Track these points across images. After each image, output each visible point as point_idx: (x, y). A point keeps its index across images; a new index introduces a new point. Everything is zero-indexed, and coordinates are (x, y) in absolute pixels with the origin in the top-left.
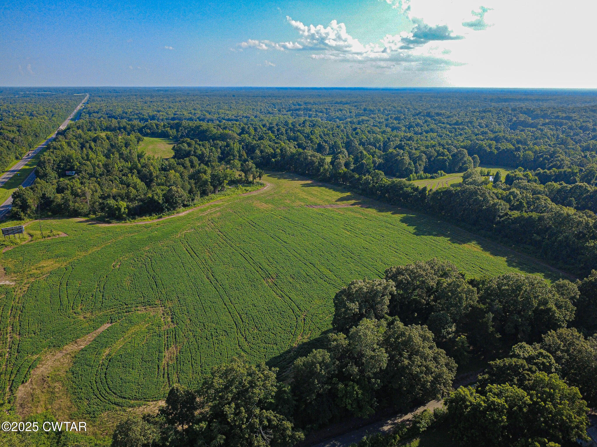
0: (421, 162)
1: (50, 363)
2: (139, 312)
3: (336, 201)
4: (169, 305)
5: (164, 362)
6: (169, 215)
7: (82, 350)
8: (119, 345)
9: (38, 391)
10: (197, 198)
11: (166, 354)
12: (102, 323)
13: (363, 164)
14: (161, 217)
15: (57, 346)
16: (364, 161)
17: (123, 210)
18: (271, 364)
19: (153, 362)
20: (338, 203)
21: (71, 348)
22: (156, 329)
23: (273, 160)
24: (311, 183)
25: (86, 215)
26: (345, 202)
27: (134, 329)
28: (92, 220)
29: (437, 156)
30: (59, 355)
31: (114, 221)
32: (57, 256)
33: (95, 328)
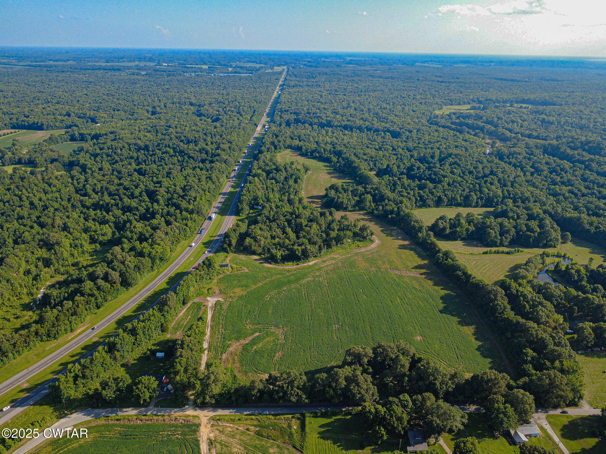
0: (508, 236)
1: (234, 347)
2: (272, 330)
3: (413, 268)
4: (286, 329)
5: (275, 358)
6: (303, 263)
7: (246, 344)
8: (260, 345)
9: (229, 358)
10: (324, 250)
11: (277, 355)
12: (256, 332)
13: (456, 231)
14: (298, 264)
15: (237, 339)
16: (458, 229)
17: (278, 257)
18: (306, 373)
19: (271, 357)
20: (413, 270)
21: (242, 342)
22: (276, 341)
23: (390, 216)
24: (408, 245)
25: (260, 254)
26: (418, 270)
27: (268, 339)
28: (262, 259)
29: (525, 231)
30: (238, 344)
31: (273, 263)
32: (242, 286)
33: (253, 334)
